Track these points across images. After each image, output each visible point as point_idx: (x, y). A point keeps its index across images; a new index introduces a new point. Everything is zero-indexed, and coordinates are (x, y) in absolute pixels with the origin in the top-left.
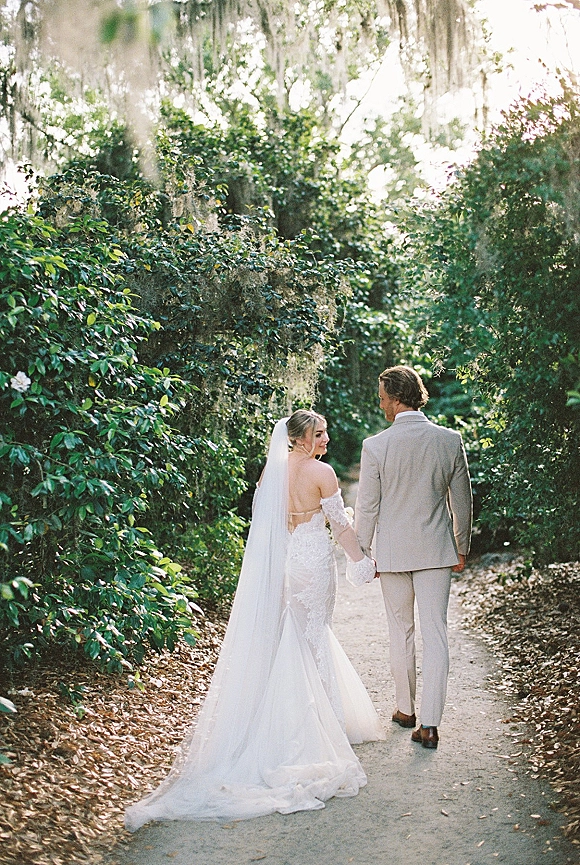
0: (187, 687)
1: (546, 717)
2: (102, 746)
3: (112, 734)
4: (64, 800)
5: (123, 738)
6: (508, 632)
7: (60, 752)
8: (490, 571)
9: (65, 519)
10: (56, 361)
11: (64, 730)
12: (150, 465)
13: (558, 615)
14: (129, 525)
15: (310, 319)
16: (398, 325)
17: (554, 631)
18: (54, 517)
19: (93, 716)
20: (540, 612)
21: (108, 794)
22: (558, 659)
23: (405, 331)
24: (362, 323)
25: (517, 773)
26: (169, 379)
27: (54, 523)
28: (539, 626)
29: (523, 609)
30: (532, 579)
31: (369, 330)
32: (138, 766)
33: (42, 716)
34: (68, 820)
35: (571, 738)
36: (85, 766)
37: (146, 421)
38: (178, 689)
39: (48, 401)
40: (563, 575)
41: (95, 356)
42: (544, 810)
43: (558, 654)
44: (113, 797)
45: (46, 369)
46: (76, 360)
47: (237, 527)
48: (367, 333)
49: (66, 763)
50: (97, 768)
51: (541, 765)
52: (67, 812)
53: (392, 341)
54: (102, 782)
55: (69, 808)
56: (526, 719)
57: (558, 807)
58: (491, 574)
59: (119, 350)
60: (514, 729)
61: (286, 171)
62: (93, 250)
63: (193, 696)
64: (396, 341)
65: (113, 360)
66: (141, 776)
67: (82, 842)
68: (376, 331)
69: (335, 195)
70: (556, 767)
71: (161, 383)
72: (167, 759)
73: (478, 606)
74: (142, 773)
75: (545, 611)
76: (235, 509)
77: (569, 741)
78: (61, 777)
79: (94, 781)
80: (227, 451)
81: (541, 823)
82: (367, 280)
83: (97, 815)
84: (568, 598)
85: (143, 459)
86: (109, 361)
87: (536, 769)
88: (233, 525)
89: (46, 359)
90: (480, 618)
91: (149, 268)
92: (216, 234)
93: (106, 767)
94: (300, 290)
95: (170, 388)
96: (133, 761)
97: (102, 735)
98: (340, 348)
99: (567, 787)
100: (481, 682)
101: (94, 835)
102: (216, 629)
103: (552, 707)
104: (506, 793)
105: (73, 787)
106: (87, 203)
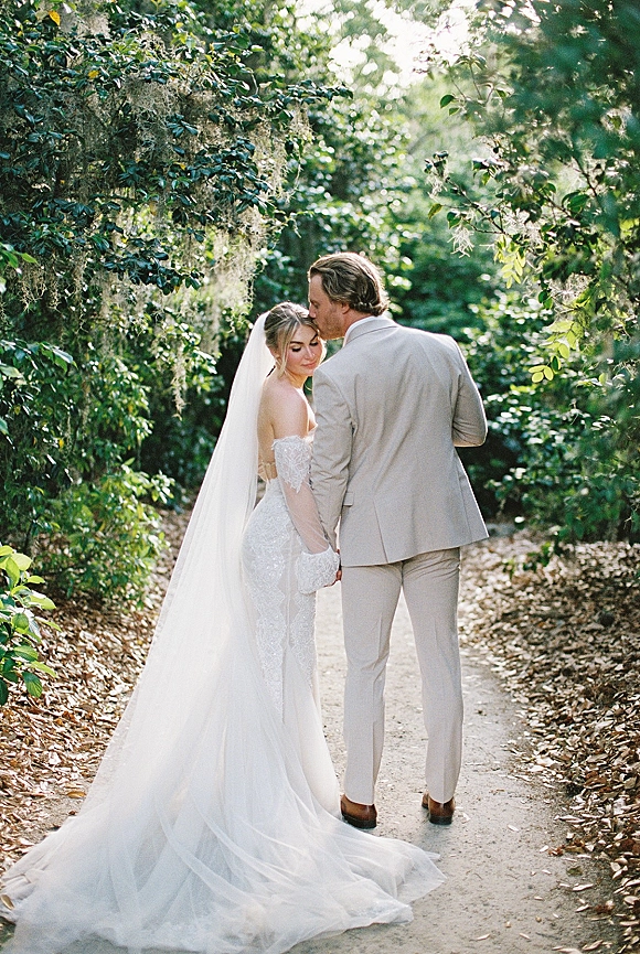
0: (28, 762)
6: (528, 657)
8: (485, 550)
13: (600, 632)
16: (368, 219)
17: (601, 662)
20: (572, 625)
22: (617, 716)
23: (377, 227)
24: (321, 215)
28: (576, 651)
29: (545, 618)
30: (550, 567)
31: (331, 225)
38: (13, 766)
40: (594, 563)
43: (616, 707)
47: (134, 489)
48: (328, 228)
53: (359, 240)
56: (590, 847)
58: (487, 555)
60: (574, 871)
61: (227, 13)
64: (365, 240)
68: (338, 228)
69: (291, 48)
73: (476, 605)
75: (580, 624)
76: (131, 460)
80: (122, 378)
82: (329, 160)
84: (609, 603)
88: (129, 486)
90: (481, 627)
92: (101, 36)
94: (230, 125)
98: (290, 223)
100: (501, 756)
102: (96, 645)
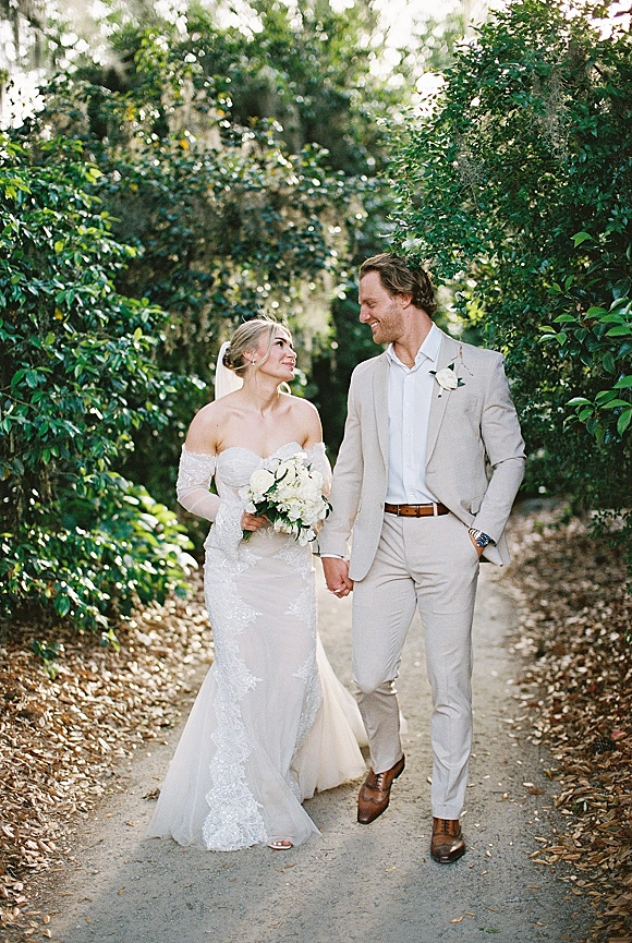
0: (179, 645)
1: (561, 678)
2: (73, 708)
3: (87, 695)
4: (23, 765)
5: (99, 699)
6: (537, 586)
7: (25, 714)
9: (29, 463)
10: (18, 292)
11: (32, 691)
12: (123, 406)
13: (593, 568)
14: (98, 469)
15: (315, 243)
17: (586, 585)
18: (16, 461)
19: (69, 677)
20: (575, 564)
21: (73, 759)
25: (517, 739)
26: (148, 311)
27: (14, 467)
28: (571, 580)
29: (557, 560)
30: (572, 526)
32: (111, 729)
33: (10, 676)
34: (25, 786)
35: (582, 701)
36: (51, 729)
37: (118, 356)
38: (169, 647)
39: (7, 335)
41: (62, 286)
42: (539, 778)
43: (585, 610)
44: (79, 762)
45: (7, 301)
46: (40, 290)
49: (31, 725)
50: (65, 732)
51: (546, 730)
52: (25, 777)
54: (69, 747)
55: (28, 774)
56: (540, 680)
57: (554, 775)
59: (89, 280)
60: (525, 691)
62: (67, 170)
63: (185, 654)
65: (80, 290)
66: (113, 740)
67: (37, 809)
70: (561, 733)
71: (139, 316)
72: (145, 722)
74: (115, 737)
75: (580, 563)
77: (579, 705)
78: (24, 740)
79: (61, 745)
81: (534, 792)
83: (59, 781)
85: (117, 398)
86: (76, 292)
87: (539, 734)
89: (7, 290)
91: (135, 188)
92: (214, 150)
93: (75, 730)
94: (306, 211)
95: (149, 321)
96: (106, 723)
97: (76, 696)
99: (568, 754)
101: (53, 802)
103: (569, 668)
104: (501, 760)
105: (36, 751)
106: (75, 117)
